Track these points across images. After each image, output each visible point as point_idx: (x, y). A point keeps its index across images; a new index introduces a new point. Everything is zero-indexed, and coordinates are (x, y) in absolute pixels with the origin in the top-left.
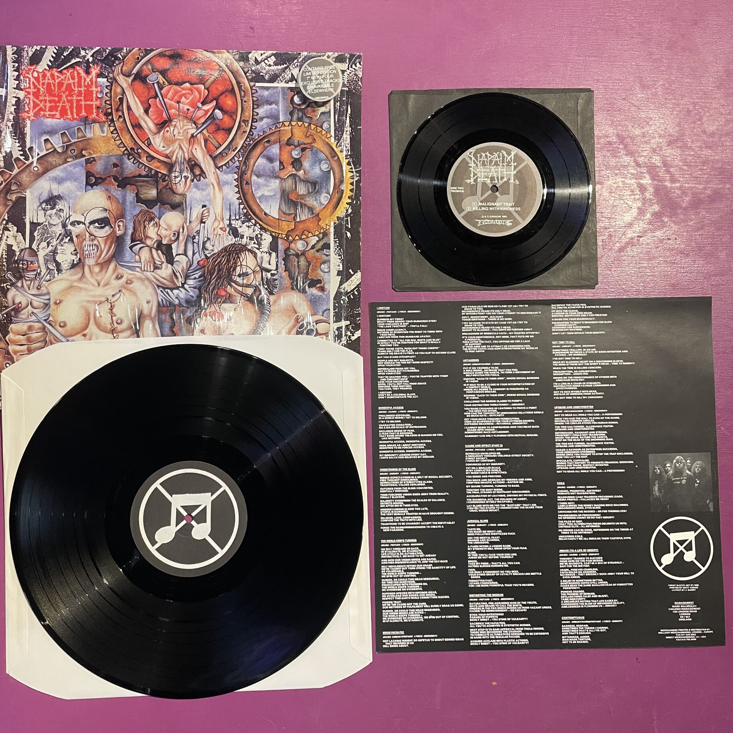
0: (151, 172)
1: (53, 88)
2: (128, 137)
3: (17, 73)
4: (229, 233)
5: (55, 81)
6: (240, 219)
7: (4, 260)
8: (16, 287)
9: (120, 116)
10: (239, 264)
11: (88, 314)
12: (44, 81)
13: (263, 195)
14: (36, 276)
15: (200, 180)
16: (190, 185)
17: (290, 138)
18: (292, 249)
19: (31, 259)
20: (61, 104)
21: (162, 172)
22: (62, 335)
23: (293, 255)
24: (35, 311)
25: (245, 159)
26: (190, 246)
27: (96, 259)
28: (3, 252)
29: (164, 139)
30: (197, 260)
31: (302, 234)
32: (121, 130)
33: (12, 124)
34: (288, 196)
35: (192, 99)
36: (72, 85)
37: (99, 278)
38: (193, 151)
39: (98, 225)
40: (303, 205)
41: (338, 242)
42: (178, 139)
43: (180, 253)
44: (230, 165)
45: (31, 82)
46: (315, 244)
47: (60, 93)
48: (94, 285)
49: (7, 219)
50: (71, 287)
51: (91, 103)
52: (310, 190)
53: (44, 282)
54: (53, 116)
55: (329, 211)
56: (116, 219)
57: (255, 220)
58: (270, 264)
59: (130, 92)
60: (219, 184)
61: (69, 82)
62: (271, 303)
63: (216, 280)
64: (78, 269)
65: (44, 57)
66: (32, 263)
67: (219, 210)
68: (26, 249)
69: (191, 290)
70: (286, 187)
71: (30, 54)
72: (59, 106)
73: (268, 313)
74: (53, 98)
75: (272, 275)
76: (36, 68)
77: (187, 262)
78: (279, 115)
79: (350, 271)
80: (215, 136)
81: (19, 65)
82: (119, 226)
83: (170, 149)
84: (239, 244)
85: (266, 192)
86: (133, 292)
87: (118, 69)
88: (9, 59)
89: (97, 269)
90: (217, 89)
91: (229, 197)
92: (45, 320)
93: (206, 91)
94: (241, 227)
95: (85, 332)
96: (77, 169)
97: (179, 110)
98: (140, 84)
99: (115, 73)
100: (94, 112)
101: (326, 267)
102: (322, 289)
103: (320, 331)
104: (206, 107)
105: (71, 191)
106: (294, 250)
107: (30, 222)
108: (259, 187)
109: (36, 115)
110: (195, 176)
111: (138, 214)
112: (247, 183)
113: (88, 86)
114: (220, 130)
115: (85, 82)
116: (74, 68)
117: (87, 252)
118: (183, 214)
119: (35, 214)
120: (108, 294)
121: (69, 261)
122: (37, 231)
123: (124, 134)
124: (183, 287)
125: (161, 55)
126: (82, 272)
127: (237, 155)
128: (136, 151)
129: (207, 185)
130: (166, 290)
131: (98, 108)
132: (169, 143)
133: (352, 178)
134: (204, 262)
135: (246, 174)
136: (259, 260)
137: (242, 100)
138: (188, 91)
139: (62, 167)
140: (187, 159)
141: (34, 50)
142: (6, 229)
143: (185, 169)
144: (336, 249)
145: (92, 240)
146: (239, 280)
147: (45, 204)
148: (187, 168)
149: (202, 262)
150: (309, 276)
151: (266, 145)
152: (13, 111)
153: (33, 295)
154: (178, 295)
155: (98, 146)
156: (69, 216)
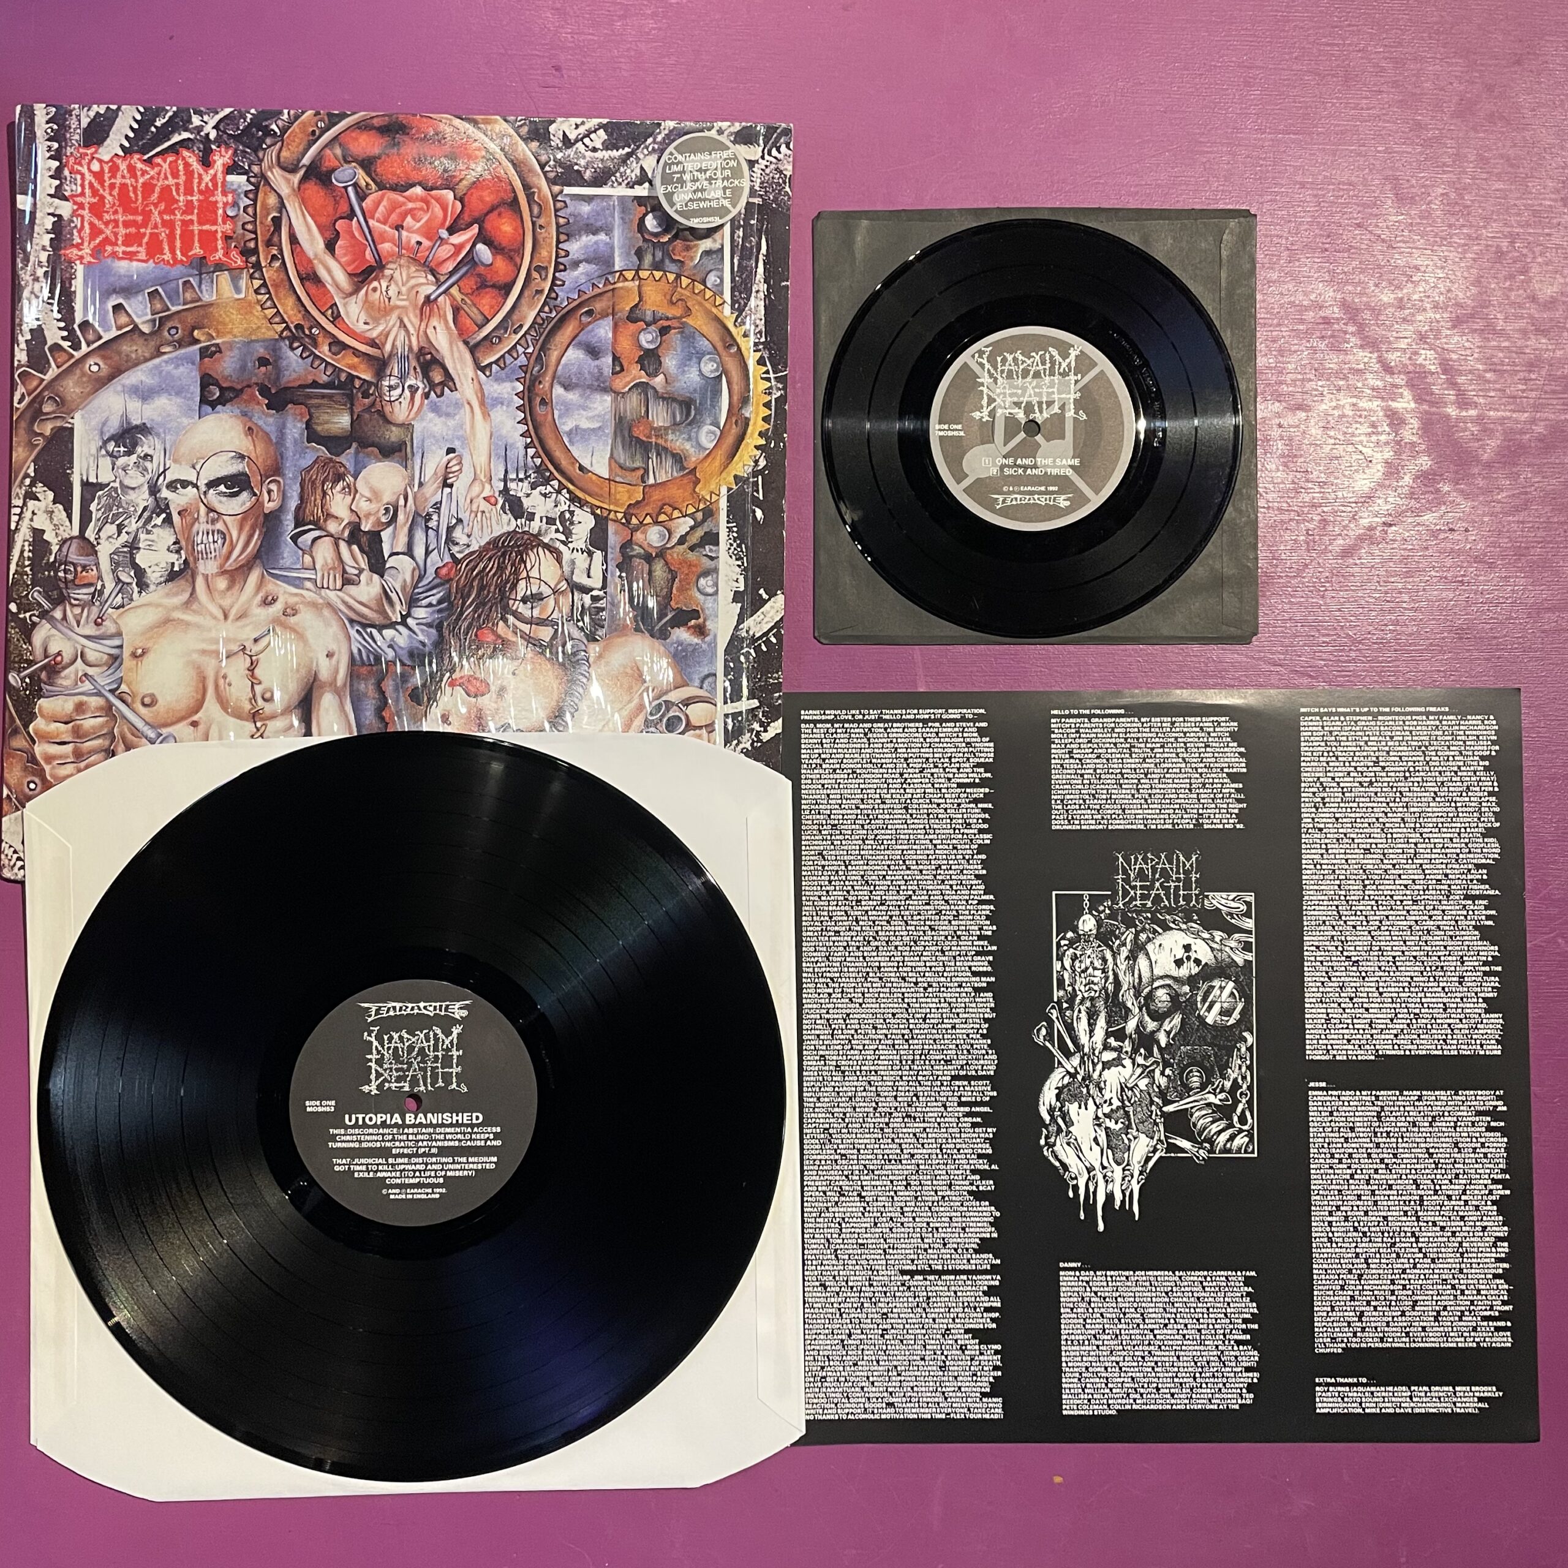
0: (339, 377)
1: (132, 195)
2: (291, 301)
3: (57, 163)
4: (503, 508)
5: (137, 181)
6: (526, 478)
7: (27, 563)
8: (52, 620)
9: (274, 257)
10: (524, 574)
11: (203, 680)
12: (113, 181)
13: (577, 427)
14: (93, 598)
15: (442, 394)
16: (422, 404)
17: (636, 306)
18: (637, 544)
19: (83, 560)
20: (148, 231)
21: (363, 376)
22: (147, 723)
23: (638, 556)
24: (90, 671)
25: (540, 350)
26: (419, 536)
27: (219, 561)
28: (23, 546)
29: (368, 305)
30: (433, 565)
31: (659, 513)
32: (276, 286)
33: (46, 273)
34: (630, 431)
35: (427, 222)
36: (174, 189)
37: (226, 602)
38: (428, 331)
39: (225, 490)
40: (662, 451)
41: (735, 529)
42: (398, 307)
43: (399, 550)
44: (508, 362)
45: (87, 183)
46: (687, 533)
47: (147, 205)
48: (215, 618)
49: (32, 474)
50: (167, 621)
51: (214, 228)
52: (678, 419)
53: (110, 610)
54: (130, 256)
55: (717, 463)
56: (264, 477)
57: (560, 482)
58: (589, 577)
59: (297, 205)
60: (482, 403)
61: (166, 182)
62: (591, 660)
63: (474, 611)
64: (181, 583)
65: (114, 128)
66: (84, 568)
67: (481, 459)
68: (72, 538)
69: (422, 631)
70: (625, 411)
71: (85, 122)
72: (145, 234)
73: (585, 680)
74: (131, 217)
75: (595, 599)
76: (96, 152)
77: (414, 570)
78: (612, 257)
79: (762, 591)
80: (477, 300)
81: (60, 146)
82: (269, 492)
83: (381, 328)
84: (524, 532)
85: (584, 420)
86: (300, 635)
87: (270, 156)
88: (40, 132)
89: (222, 583)
90: (481, 199)
91: (504, 432)
92: (112, 691)
93: (459, 205)
94: (528, 495)
95: (195, 718)
96: (181, 369)
97: (399, 245)
98: (316, 188)
99: (265, 164)
100: (219, 247)
101: (710, 583)
102: (701, 631)
103: (694, 722)
104: (457, 239)
105: (169, 415)
106: (640, 546)
107: (82, 480)
108: (568, 409)
109: (97, 252)
110: (432, 386)
111: (311, 467)
112: (543, 402)
113: (207, 192)
114: (487, 286)
115: (200, 183)
116: (177, 153)
117: (201, 547)
118: (406, 467)
119: (91, 464)
120: (244, 637)
121: (164, 565)
122: (96, 501)
123: (281, 295)
124: (404, 623)
125: (362, 126)
126: (190, 590)
127: (523, 342)
128: (307, 332)
129: (458, 405)
130: (369, 630)
131: (227, 238)
132: (377, 315)
133: (768, 392)
134: (450, 570)
135: (540, 382)
136: (566, 569)
137: (534, 223)
138: (419, 204)
139: (150, 364)
140: (415, 348)
141: (92, 114)
142: (31, 496)
143: (412, 372)
144: (731, 545)
145: (213, 522)
146: (524, 610)
147: (113, 443)
148: (415, 368)
149: (444, 571)
150: (672, 603)
151: (585, 319)
152: (47, 243)
153: (87, 637)
154: (392, 640)
155: (227, 320)
156: (164, 472)
